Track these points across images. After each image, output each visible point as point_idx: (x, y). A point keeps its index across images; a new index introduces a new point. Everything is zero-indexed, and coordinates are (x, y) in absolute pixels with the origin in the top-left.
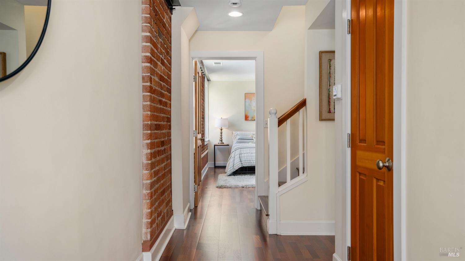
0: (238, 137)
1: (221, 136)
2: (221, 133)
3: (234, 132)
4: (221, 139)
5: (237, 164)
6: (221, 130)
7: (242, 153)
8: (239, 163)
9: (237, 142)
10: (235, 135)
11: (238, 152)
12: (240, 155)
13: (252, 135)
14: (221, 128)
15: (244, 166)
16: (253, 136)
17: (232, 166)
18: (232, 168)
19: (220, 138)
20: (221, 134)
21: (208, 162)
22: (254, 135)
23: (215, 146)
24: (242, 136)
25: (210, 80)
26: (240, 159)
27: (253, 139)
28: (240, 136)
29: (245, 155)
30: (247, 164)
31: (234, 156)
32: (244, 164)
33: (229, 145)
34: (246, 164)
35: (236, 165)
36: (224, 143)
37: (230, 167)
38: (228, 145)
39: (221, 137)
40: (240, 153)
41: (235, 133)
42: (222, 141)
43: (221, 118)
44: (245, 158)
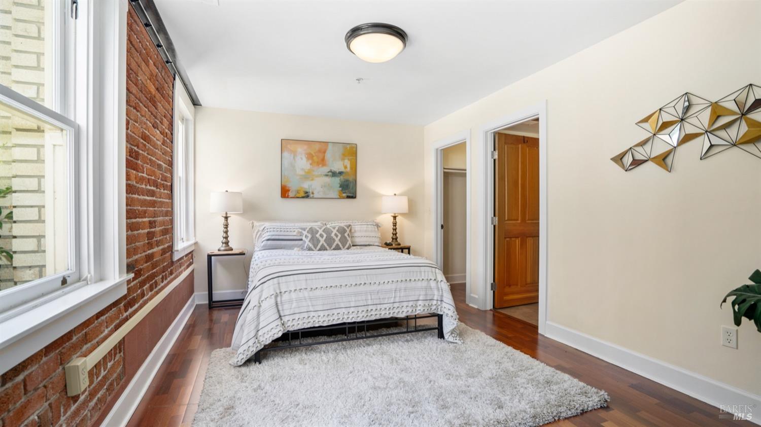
0: (266, 236)
1: (226, 232)
2: (226, 226)
3: (256, 224)
4: (224, 240)
5: (269, 328)
6: (226, 218)
7: (283, 291)
8: (274, 325)
9: (263, 246)
10: (258, 231)
11: (269, 289)
12: (276, 296)
13: (300, 230)
14: (227, 214)
15: (291, 329)
16: (301, 232)
17: (253, 334)
18: (251, 343)
19: (224, 238)
20: (226, 228)
21: (195, 293)
22: (305, 230)
23: (210, 257)
24: (274, 233)
25: (201, 105)
26: (278, 311)
27: (301, 240)
28: (272, 233)
29: (293, 295)
30: (301, 322)
31: (257, 303)
32: (290, 324)
33: (244, 254)
34: (295, 323)
35: (265, 330)
36: (232, 250)
37: (243, 341)
38: (242, 254)
39: (225, 235)
40: (278, 292)
41: (260, 226)
42: (229, 244)
43: (224, 191)
44: (293, 307)
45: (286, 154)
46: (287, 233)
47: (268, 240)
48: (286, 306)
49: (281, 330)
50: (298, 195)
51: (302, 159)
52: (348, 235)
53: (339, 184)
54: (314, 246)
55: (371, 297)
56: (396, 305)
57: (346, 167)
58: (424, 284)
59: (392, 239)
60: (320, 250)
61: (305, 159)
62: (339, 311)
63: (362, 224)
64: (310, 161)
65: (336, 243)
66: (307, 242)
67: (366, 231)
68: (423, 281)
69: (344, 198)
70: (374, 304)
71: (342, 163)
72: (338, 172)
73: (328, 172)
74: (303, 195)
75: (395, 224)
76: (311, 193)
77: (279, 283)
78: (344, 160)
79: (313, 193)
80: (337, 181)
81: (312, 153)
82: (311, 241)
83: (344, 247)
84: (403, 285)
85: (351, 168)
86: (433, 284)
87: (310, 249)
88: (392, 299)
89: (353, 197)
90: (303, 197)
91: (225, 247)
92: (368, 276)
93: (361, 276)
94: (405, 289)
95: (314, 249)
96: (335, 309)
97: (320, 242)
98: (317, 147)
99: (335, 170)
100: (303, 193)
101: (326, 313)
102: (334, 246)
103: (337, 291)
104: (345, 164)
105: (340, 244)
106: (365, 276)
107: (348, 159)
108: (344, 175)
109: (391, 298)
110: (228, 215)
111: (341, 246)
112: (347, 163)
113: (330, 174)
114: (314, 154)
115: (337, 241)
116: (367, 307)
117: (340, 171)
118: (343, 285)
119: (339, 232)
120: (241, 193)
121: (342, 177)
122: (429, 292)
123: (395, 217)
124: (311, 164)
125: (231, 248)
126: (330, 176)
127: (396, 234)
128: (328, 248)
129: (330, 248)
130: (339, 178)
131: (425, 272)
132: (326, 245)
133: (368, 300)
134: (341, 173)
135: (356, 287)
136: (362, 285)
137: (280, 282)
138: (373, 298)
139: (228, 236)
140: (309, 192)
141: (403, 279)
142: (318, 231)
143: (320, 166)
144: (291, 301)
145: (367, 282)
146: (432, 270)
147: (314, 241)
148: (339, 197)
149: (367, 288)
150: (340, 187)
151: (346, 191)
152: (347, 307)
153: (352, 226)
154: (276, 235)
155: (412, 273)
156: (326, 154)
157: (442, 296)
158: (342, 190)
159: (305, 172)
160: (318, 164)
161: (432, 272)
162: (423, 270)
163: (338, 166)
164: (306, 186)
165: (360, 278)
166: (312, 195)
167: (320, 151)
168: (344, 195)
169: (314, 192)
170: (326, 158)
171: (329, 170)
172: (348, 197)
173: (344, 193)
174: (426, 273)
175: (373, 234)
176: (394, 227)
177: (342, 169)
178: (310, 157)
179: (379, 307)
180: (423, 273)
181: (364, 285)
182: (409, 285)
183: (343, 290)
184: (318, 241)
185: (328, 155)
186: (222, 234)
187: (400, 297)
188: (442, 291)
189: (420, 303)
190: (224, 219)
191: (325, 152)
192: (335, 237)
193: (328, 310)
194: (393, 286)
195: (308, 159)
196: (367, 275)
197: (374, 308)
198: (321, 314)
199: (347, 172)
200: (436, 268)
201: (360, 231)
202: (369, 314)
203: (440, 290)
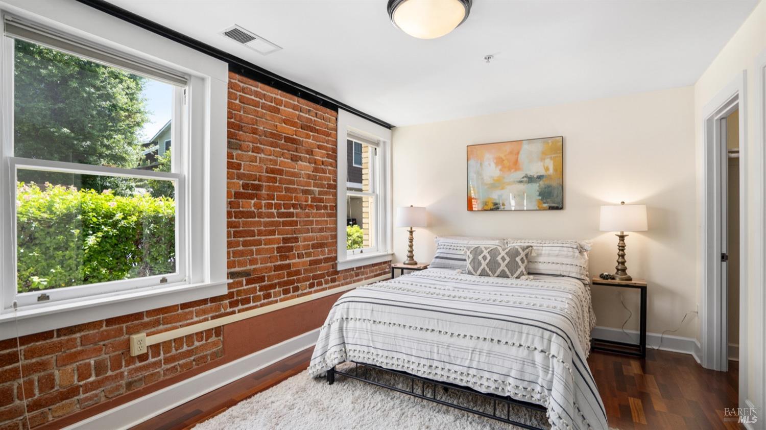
0: (438, 251)
1: (411, 246)
2: (411, 240)
4: (409, 254)
6: (411, 232)
7: (350, 317)
8: (338, 348)
12: (343, 322)
13: (466, 249)
14: (411, 228)
16: (466, 251)
19: (409, 252)
20: (411, 242)
22: (469, 249)
26: (343, 337)
27: (464, 260)
29: (358, 324)
36: (416, 264)
39: (410, 249)
42: (414, 258)
43: (410, 206)
44: (355, 337)
45: (472, 162)
46: (454, 252)
47: (437, 257)
48: (350, 334)
49: (337, 358)
50: (486, 208)
51: (490, 165)
52: (522, 259)
53: (538, 191)
54: (474, 270)
55: (438, 350)
56: (472, 372)
57: (547, 169)
58: (523, 353)
59: (616, 270)
60: (481, 275)
61: (493, 165)
62: (400, 355)
63: (554, 245)
64: (500, 167)
65: (501, 268)
66: (468, 265)
67: (557, 256)
68: (521, 348)
69: (544, 209)
70: (441, 361)
71: (542, 164)
72: (535, 176)
73: (523, 178)
74: (492, 207)
75: (622, 248)
76: (501, 204)
77: (348, 309)
78: (544, 159)
79: (503, 205)
80: (535, 187)
81: (502, 156)
82: (472, 263)
83: (512, 275)
84: (486, 346)
85: (555, 170)
86: (538, 357)
87: (470, 273)
88: (468, 361)
89: (559, 207)
90: (492, 210)
91: (410, 260)
92: (440, 322)
93: (430, 320)
94: (489, 353)
95: (474, 273)
96: (396, 352)
97: (481, 265)
98: (508, 148)
99: (532, 174)
100: (492, 204)
101: (386, 353)
102: (498, 273)
103: (400, 331)
104: (546, 165)
105: (506, 270)
106: (436, 321)
107: (551, 158)
108: (544, 179)
109: (467, 359)
110: (413, 230)
111: (508, 273)
112: (549, 163)
113: (525, 179)
114: (504, 158)
115: (503, 266)
116: (431, 361)
117: (539, 174)
118: (408, 325)
119: (508, 256)
120: (425, 208)
121: (541, 182)
122: (529, 369)
123: (622, 237)
124: (501, 170)
125: (415, 262)
126: (526, 182)
127: (623, 263)
128: (490, 273)
129: (494, 275)
130: (538, 185)
131: (528, 334)
132: (487, 269)
133: (434, 352)
134: (540, 177)
135: (421, 331)
136: (429, 332)
137: (350, 307)
138: (440, 352)
139: (413, 250)
140: (499, 204)
141: (488, 337)
142: (482, 252)
143: (513, 170)
144: (355, 330)
145: (436, 329)
146: (543, 334)
147: (476, 264)
148: (538, 209)
149: (434, 337)
150: (540, 195)
151: (549, 200)
152: (408, 354)
153: (534, 248)
154: (445, 253)
155: (504, 331)
156: (520, 156)
157: (551, 382)
158: (542, 200)
159: (494, 180)
160: (510, 169)
161: (542, 337)
162: (526, 332)
163: (536, 169)
164: (495, 196)
165: (429, 322)
166: (502, 207)
167: (511, 153)
168: (545, 205)
169: (505, 204)
170: (519, 159)
171: (524, 175)
172: (551, 208)
173: (545, 203)
174: (530, 337)
175: (569, 261)
176: (621, 253)
177: (542, 172)
178: (499, 161)
179: (448, 366)
180: (524, 336)
181: (431, 332)
182: (496, 348)
183: (406, 332)
184: (480, 264)
185: (522, 157)
186: (408, 248)
187: (479, 362)
188: (553, 374)
189: (511, 380)
190: (409, 233)
191: (518, 153)
192: (500, 261)
193: (388, 350)
194: (471, 344)
195: (497, 164)
196: (438, 319)
197: (440, 365)
198: (380, 352)
199: (549, 175)
200: (553, 332)
201: (549, 255)
202: (434, 372)
203: (550, 372)
